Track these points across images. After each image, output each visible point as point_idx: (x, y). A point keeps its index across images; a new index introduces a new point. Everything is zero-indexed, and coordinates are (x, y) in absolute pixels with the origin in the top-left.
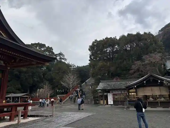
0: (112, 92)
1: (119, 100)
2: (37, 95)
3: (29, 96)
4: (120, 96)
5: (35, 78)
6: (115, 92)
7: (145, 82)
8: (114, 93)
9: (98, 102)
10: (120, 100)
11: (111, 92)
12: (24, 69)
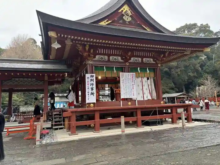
2: (197, 94)
3: (186, 95)
5: (189, 72)
12: (174, 64)
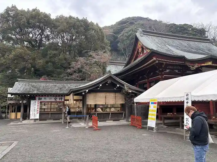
0: (39, 99)
1: (49, 111)
4: (51, 106)
6: (45, 98)
7: (101, 85)
8: (43, 100)
9: (4, 115)
10: (51, 111)
11: (37, 98)
